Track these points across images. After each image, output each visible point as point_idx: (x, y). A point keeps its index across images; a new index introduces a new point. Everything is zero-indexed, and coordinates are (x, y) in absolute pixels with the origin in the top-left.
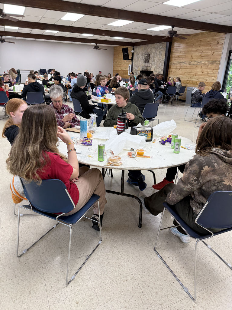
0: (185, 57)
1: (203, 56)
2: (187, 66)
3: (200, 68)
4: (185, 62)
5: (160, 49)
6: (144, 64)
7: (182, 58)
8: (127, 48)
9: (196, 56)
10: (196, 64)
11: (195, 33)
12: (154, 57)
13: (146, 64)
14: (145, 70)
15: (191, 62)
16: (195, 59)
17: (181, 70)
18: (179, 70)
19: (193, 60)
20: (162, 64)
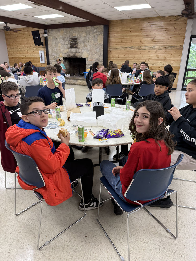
0: (132, 42)
1: (156, 40)
2: (136, 51)
3: (154, 53)
4: (132, 47)
5: (95, 33)
6: (70, 50)
7: (127, 43)
8: (38, 31)
9: (147, 41)
10: (148, 49)
11: (143, 17)
12: (85, 41)
13: (73, 50)
14: (72, 56)
15: (141, 47)
16: (146, 44)
17: (126, 55)
18: (125, 55)
19: (144, 45)
20: (100, 49)
